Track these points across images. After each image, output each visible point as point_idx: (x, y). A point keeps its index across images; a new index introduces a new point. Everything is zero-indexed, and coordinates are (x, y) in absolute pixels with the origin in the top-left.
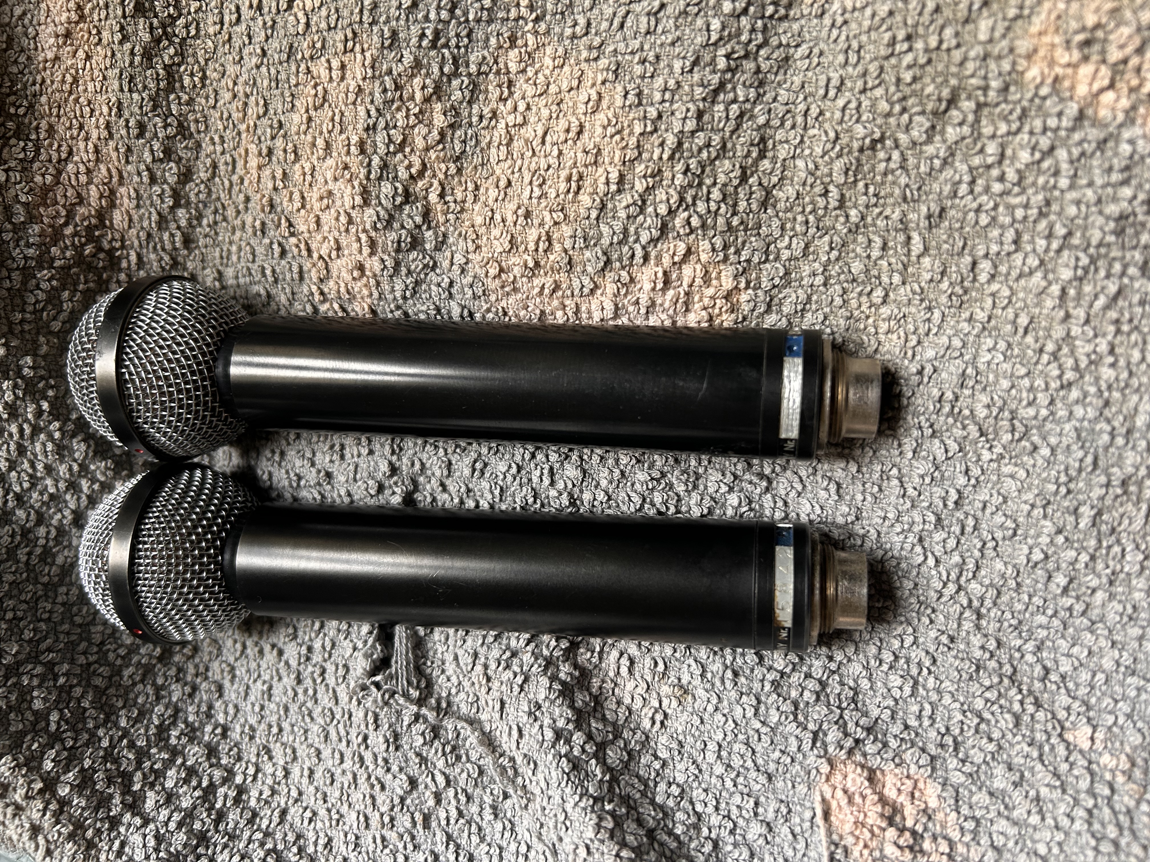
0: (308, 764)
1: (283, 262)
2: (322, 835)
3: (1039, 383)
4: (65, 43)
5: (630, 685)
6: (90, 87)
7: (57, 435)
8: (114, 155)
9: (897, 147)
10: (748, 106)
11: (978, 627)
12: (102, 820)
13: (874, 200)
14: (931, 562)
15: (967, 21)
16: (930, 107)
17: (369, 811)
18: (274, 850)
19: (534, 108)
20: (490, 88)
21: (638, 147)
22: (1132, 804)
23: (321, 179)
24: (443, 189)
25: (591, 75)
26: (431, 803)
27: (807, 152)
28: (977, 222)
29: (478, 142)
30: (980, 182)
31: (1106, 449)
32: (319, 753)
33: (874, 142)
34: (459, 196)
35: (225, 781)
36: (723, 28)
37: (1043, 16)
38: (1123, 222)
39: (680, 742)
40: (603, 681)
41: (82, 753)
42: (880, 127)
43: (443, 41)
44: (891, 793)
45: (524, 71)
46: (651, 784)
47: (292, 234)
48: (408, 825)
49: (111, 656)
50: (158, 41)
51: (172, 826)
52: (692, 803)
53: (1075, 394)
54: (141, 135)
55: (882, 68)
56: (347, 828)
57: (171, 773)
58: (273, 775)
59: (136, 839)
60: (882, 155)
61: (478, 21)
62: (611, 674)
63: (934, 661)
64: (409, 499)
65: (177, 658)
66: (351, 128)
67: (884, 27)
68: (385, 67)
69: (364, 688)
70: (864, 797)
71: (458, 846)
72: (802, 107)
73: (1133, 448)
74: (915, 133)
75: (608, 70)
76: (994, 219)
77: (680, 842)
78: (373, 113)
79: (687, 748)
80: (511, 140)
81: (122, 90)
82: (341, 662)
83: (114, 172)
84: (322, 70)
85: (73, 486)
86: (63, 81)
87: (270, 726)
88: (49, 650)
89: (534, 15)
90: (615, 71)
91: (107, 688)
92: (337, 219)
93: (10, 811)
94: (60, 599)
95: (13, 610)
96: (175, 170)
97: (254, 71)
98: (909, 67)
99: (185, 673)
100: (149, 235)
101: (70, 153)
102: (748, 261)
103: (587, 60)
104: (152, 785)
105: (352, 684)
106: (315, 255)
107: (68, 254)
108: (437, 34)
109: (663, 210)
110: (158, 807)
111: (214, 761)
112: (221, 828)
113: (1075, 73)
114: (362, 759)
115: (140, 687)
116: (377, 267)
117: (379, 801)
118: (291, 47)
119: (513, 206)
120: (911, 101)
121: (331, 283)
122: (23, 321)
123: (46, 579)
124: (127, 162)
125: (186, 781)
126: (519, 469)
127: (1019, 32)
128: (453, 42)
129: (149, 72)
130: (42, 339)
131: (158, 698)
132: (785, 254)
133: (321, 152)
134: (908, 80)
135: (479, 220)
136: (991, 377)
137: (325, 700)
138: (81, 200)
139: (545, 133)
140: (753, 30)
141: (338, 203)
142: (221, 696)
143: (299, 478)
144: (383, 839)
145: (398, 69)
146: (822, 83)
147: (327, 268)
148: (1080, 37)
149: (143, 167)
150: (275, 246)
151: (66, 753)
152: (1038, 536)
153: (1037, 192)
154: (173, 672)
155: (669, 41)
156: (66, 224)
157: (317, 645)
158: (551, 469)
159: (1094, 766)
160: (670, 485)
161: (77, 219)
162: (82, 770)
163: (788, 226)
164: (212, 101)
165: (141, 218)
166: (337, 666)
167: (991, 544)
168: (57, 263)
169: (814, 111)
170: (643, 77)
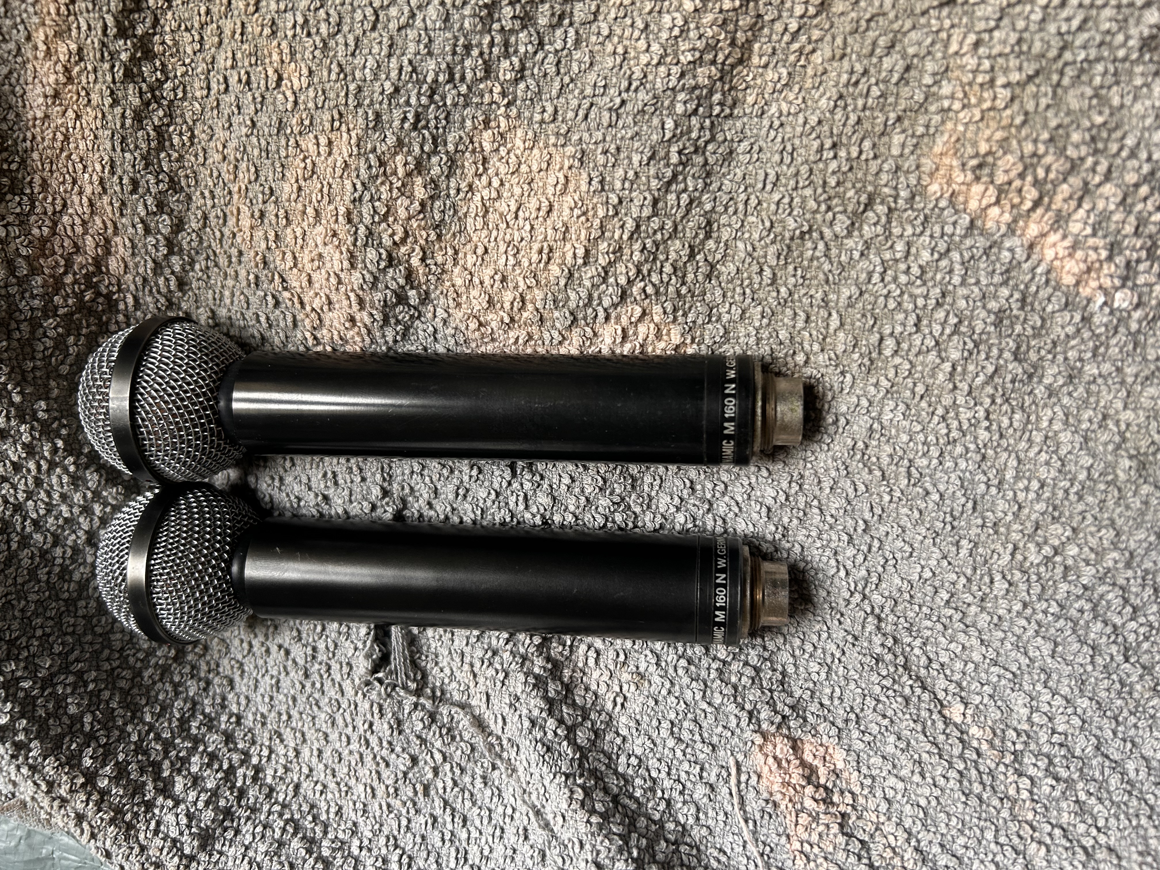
0: (316, 745)
1: (277, 312)
2: (332, 804)
3: (931, 438)
4: (54, 103)
5: (596, 675)
6: (82, 145)
7: (72, 468)
8: (109, 209)
9: (822, 238)
10: (697, 194)
11: (878, 628)
12: (138, 805)
13: (801, 281)
14: (842, 573)
15: (883, 134)
16: (850, 209)
17: (375, 784)
18: (292, 819)
19: (507, 185)
20: (466, 164)
21: (601, 227)
22: (993, 766)
23: (311, 243)
24: (424, 253)
25: (558, 159)
26: (430, 775)
27: (747, 235)
28: (886, 306)
29: (456, 212)
30: (889, 272)
31: (983, 497)
32: (326, 735)
33: (803, 233)
34: (440, 259)
35: (242, 762)
36: (676, 126)
37: (946, 137)
38: (1001, 315)
39: (637, 721)
40: (574, 671)
41: (116, 749)
42: (808, 221)
43: (423, 123)
44: (808, 757)
45: (497, 150)
46: (614, 757)
47: (285, 289)
48: (411, 794)
49: (132, 660)
50: (148, 104)
51: (200, 805)
52: (648, 770)
53: (959, 449)
54: (134, 191)
55: (811, 170)
56: (355, 798)
57: (195, 759)
58: (286, 755)
59: (170, 818)
60: (809, 244)
61: (455, 105)
62: (580, 665)
63: (844, 653)
64: (399, 516)
65: (190, 657)
66: (338, 198)
67: (814, 135)
68: (369, 146)
69: (368, 683)
70: (789, 762)
71: (453, 810)
72: (743, 197)
73: (1003, 497)
74: (837, 229)
75: (574, 157)
76: (899, 304)
77: (639, 803)
78: (359, 186)
79: (644, 726)
80: (487, 212)
81: (114, 149)
82: (344, 661)
83: (109, 224)
84: (310, 145)
85: (87, 510)
86: (54, 139)
87: (280, 714)
88: (77, 660)
89: (506, 101)
90: (581, 160)
91: (130, 689)
92: (328, 279)
93: (56, 804)
94: (80, 613)
95: (41, 627)
96: (168, 222)
97: (244, 139)
98: (834, 173)
99: (199, 670)
100: (145, 280)
101: (65, 205)
102: (694, 322)
103: (555, 145)
104: (179, 771)
105: (357, 681)
106: (308, 308)
107: (70, 302)
108: (418, 117)
109: (623, 280)
110: (186, 789)
111: (231, 746)
112: (243, 803)
113: (969, 190)
114: (367, 742)
115: (159, 685)
116: (367, 320)
117: (384, 776)
118: (281, 122)
119: (490, 271)
120: (835, 201)
121: (325, 331)
122: (34, 368)
123: (66, 595)
124: (122, 215)
125: (209, 765)
126: (498, 494)
127: (925, 149)
128: (432, 123)
129: (140, 134)
130: (53, 383)
131: (177, 694)
132: (725, 318)
133: (311, 220)
134: (833, 184)
135: (459, 282)
136: (893, 431)
137: (332, 693)
138: (78, 249)
139: (518, 209)
140: (702, 128)
141: (328, 265)
142: (232, 688)
143: (299, 499)
144: (389, 806)
145: (381, 148)
146: (761, 177)
147: (320, 319)
148: (974, 162)
149: (137, 220)
150: (269, 298)
151: (101, 750)
152: (929, 559)
153: (935, 285)
154: (187, 670)
155: (629, 135)
156: (66, 273)
157: (321, 645)
158: (526, 496)
159: (965, 737)
160: (629, 507)
161: (76, 267)
162: (117, 763)
163: (729, 294)
164: (201, 160)
165: (137, 265)
166: (341, 664)
167: (892, 562)
168: (61, 311)
169: (753, 202)
170: (605, 166)
